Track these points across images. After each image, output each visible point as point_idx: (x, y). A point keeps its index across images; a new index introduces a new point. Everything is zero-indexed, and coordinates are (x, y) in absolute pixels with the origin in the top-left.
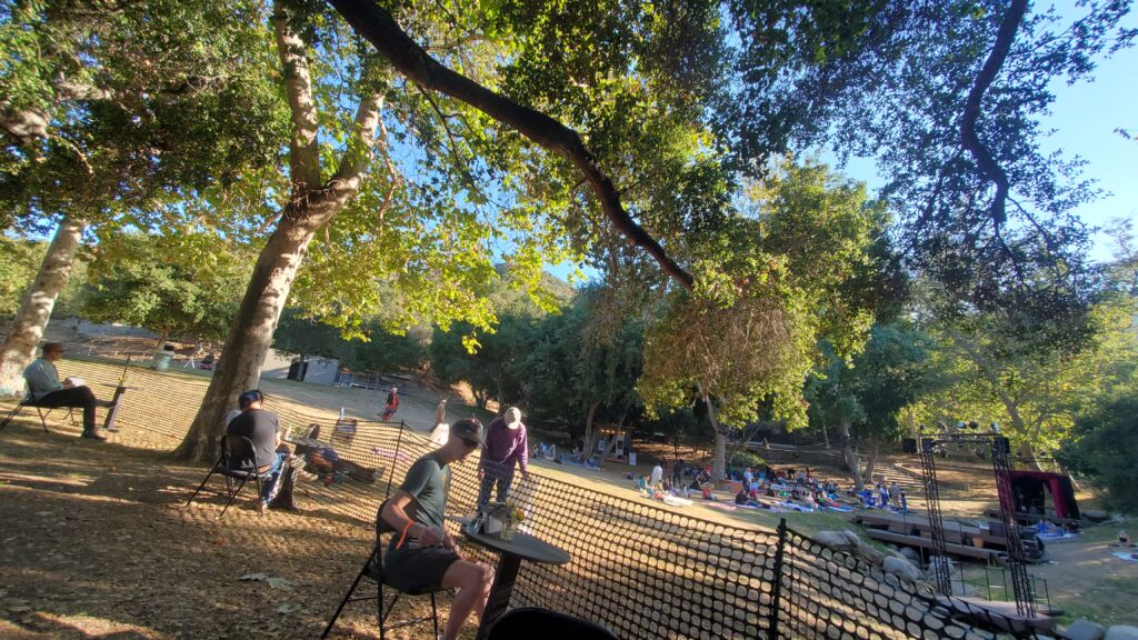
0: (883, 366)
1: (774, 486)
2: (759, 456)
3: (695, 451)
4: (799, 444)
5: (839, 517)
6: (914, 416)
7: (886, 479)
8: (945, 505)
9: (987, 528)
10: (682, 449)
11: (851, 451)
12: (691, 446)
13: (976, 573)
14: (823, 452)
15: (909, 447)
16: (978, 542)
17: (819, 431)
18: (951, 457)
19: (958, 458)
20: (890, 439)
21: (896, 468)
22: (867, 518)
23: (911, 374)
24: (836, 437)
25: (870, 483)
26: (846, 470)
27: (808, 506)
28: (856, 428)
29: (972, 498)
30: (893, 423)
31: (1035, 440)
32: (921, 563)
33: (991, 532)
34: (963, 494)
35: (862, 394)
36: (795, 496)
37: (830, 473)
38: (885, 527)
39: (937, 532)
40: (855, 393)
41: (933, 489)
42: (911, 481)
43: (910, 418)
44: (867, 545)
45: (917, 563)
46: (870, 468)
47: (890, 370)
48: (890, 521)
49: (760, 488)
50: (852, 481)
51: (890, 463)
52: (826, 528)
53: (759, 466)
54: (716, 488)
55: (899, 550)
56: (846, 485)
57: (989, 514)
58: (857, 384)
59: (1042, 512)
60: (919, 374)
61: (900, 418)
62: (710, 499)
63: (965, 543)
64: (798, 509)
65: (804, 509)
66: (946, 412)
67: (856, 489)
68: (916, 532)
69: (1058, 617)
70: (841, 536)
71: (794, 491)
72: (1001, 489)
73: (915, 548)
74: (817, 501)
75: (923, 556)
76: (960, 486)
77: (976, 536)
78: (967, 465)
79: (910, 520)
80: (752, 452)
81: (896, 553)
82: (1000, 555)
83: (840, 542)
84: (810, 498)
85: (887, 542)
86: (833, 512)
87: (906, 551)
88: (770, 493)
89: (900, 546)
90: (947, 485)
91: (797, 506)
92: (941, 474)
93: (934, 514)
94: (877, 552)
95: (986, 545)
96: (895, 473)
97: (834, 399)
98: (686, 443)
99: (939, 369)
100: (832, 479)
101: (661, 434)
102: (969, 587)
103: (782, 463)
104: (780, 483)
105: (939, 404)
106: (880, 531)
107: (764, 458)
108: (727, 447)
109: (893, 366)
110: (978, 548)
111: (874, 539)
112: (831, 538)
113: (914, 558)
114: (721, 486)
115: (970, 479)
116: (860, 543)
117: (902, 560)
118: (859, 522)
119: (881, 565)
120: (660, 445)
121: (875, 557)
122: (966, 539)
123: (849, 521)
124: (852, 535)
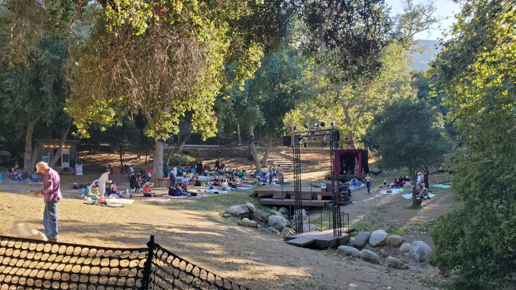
0: (278, 83)
1: (201, 178)
2: (192, 156)
3: (139, 157)
4: (220, 144)
5: (244, 194)
6: (294, 118)
7: (275, 163)
8: (304, 176)
9: (325, 188)
10: (127, 156)
11: (254, 145)
12: (135, 153)
13: (316, 216)
14: (237, 148)
15: (287, 142)
16: (319, 197)
17: (235, 132)
19: (316, 145)
20: (278, 135)
21: (282, 155)
22: (261, 192)
23: (295, 89)
24: (246, 138)
25: (266, 167)
26: (251, 159)
27: (224, 189)
28: (258, 129)
29: (320, 170)
30: (281, 124)
31: (355, 129)
32: (289, 216)
33: (327, 190)
34: (316, 167)
35: (263, 104)
36: (216, 183)
37: (241, 163)
38: (271, 196)
39: (298, 194)
40: (258, 104)
41: (299, 166)
42: (289, 162)
43: (291, 121)
44: (259, 211)
45: (287, 216)
46: (266, 157)
47: (281, 86)
48: (274, 192)
49: (190, 181)
50: (254, 167)
51: (278, 151)
52: (235, 203)
53: (192, 164)
54: (155, 186)
55: (278, 210)
56: (249, 169)
57: (328, 178)
58: (260, 97)
59: (353, 173)
60: (299, 88)
61: (285, 121)
62: (149, 196)
63: (313, 199)
64: (217, 193)
65: (221, 192)
66: (312, 115)
67: (256, 172)
68: (288, 196)
69: (352, 233)
70: (243, 207)
71: (215, 180)
72: (335, 162)
73: (287, 207)
74: (230, 185)
75: (290, 211)
76: (314, 162)
77: (319, 193)
78: (320, 148)
79: (286, 189)
80: (186, 153)
81: (276, 212)
82: (330, 203)
83: (243, 211)
84: (226, 183)
85: (271, 206)
86: (241, 191)
87: (282, 210)
88: (198, 184)
89: (278, 207)
90: (308, 162)
91: (216, 190)
92: (303, 157)
93: (298, 183)
94: (264, 214)
95: (324, 198)
96: (280, 158)
97: (245, 108)
98: (131, 151)
99: (310, 85)
100: (241, 168)
101: (107, 145)
102: (313, 226)
103: (208, 160)
104: (206, 175)
105: (309, 109)
106: (265, 200)
107: (195, 157)
108: (165, 151)
109: (283, 83)
110: (320, 201)
111: (264, 205)
112: (236, 210)
113: (286, 213)
114: (158, 183)
115: (321, 157)
116: (255, 210)
117: (278, 217)
118: (256, 195)
119: (267, 222)
120: (106, 155)
121: (263, 217)
122: (314, 196)
123: (250, 196)
124: (251, 205)
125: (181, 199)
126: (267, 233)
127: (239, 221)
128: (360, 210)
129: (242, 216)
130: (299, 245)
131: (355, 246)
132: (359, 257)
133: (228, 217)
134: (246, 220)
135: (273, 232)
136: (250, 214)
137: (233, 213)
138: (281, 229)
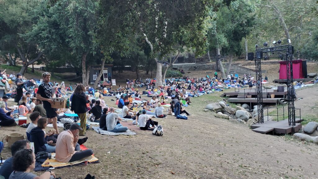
4: (196, 62)
7: (235, 72)
9: (277, 89)
11: (221, 61)
13: (271, 110)
14: (208, 64)
16: (272, 96)
17: (206, 54)
21: (239, 67)
22: (228, 94)
23: (248, 20)
28: (223, 50)
30: (239, 46)
32: (250, 109)
33: (278, 91)
38: (236, 96)
44: (229, 107)
45: (248, 110)
48: (238, 93)
51: (237, 65)
52: (210, 102)
55: (241, 106)
63: (268, 97)
69: (302, 122)
70: (217, 105)
73: (248, 103)
75: (251, 106)
77: (272, 93)
81: (240, 107)
82: (281, 100)
83: (217, 107)
85: (236, 103)
87: (245, 105)
89: (242, 103)
94: (233, 109)
95: (276, 97)
96: (238, 69)
101: (128, 66)
106: (234, 99)
108: (163, 69)
110: (273, 99)
111: (231, 103)
113: (248, 108)
116: (226, 107)
117: (243, 111)
118: (225, 96)
119: (235, 114)
121: (232, 111)
122: (268, 96)
123: (220, 96)
124: (223, 103)
126: (236, 123)
127: (215, 114)
128: (305, 105)
129: (217, 111)
130: (262, 133)
131: (306, 133)
132: (312, 142)
133: (207, 111)
134: (220, 113)
135: (241, 122)
136: (222, 110)
137: (211, 108)
138: (246, 120)
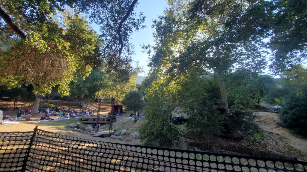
0: (95, 81)
1: (57, 113)
2: (54, 104)
3: (26, 104)
4: (68, 101)
5: (76, 119)
6: (99, 94)
7: (90, 108)
8: (101, 113)
10: (18, 103)
11: (83, 102)
12: (23, 102)
13: (104, 126)
14: (75, 102)
15: (96, 101)
16: (106, 120)
17: (75, 97)
18: (104, 103)
19: (106, 103)
20: (93, 99)
21: (93, 106)
22: (83, 119)
23: (101, 84)
24: (80, 99)
25: (86, 110)
26: (80, 107)
27: (67, 117)
28: (85, 96)
29: (107, 111)
30: (94, 95)
31: (119, 99)
33: (108, 117)
34: (105, 110)
35: (88, 88)
36: (64, 115)
37: (76, 108)
38: (87, 120)
39: (98, 119)
40: (86, 87)
41: (99, 110)
42: (96, 108)
44: (82, 125)
45: (93, 127)
46: (87, 106)
47: (96, 82)
48: (89, 118)
49: (52, 114)
50: (82, 109)
51: (92, 105)
52: (72, 123)
53: (53, 108)
54: (33, 116)
55: (89, 125)
56: (79, 110)
57: (109, 114)
58: (87, 85)
59: (118, 112)
60: (102, 84)
61: (96, 94)
62: (29, 120)
63: (103, 120)
64: (64, 119)
65: (66, 119)
66: (106, 93)
67: (82, 112)
68: (94, 120)
69: (115, 131)
70: (75, 124)
71: (64, 114)
72: (112, 108)
73: (93, 124)
74: (70, 116)
75: (94, 125)
76: (105, 109)
77: (106, 119)
78: (107, 104)
79: (94, 117)
80: (51, 103)
81: (89, 126)
82: (109, 122)
83: (75, 126)
84: (68, 115)
85: (87, 124)
86: (75, 118)
87: (91, 125)
88: (55, 115)
89: (90, 124)
90: (103, 109)
91: (64, 118)
92: (102, 107)
93: (98, 115)
94: (84, 126)
95: (107, 120)
96: (92, 107)
97: (81, 88)
98: (21, 101)
99: (106, 84)
100: (76, 110)
101: (7, 98)
102: (102, 130)
103: (61, 106)
104: (60, 112)
105: (105, 91)
106: (85, 121)
107: (56, 105)
108: (41, 102)
109: (97, 82)
110: (106, 121)
111: (84, 123)
112: (72, 125)
113: (92, 126)
114: (35, 115)
115: (108, 107)
116: (80, 125)
117: (90, 127)
118: (81, 120)
119: (85, 129)
120: (6, 102)
121: (83, 128)
122: (104, 120)
123: (79, 120)
124: (79, 123)
125: (46, 121)
126: (84, 133)
127: (73, 129)
128: (118, 124)
129: (74, 127)
130: (96, 137)
131: (116, 135)
132: (117, 139)
133: (68, 128)
134: (76, 129)
135: (87, 132)
136: (78, 127)
137: (71, 126)
138: (90, 132)
